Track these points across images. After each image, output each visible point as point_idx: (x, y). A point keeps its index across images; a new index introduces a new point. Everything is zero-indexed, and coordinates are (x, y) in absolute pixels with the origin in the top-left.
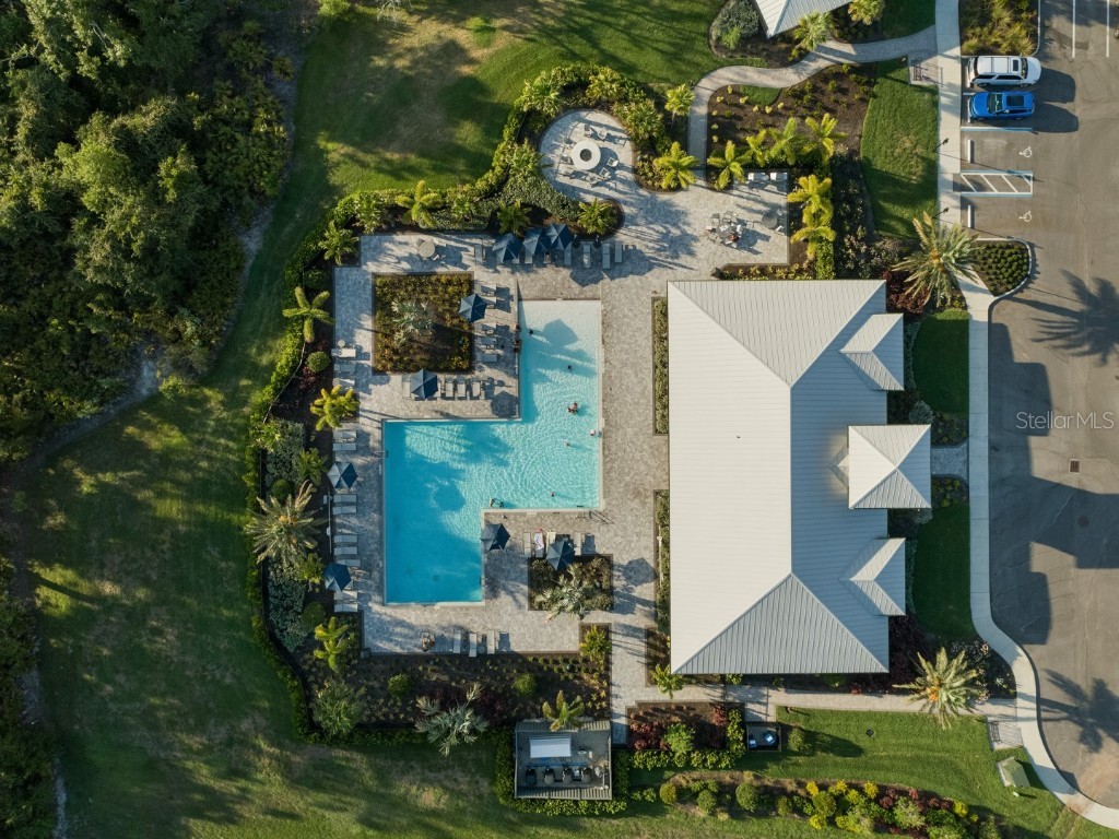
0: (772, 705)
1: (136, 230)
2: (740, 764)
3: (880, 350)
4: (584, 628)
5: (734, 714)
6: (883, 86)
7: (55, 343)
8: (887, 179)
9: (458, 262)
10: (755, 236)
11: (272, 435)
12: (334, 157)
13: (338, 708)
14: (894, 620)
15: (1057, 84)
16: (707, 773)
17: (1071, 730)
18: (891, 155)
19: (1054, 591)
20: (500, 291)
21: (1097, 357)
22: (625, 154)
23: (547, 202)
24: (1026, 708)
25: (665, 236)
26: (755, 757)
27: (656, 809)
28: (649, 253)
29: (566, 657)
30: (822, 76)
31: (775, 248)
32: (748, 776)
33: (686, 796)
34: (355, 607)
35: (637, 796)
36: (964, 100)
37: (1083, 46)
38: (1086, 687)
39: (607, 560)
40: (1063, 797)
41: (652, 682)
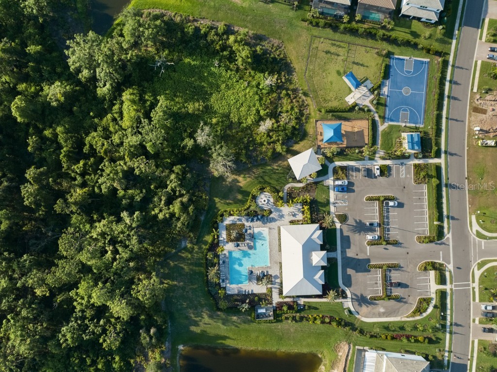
0: (302, 301)
1: (186, 221)
2: (297, 312)
3: (318, 237)
4: (267, 288)
5: (295, 303)
6: (319, 186)
7: (168, 239)
8: (320, 203)
9: (241, 221)
10: (297, 214)
11: (210, 256)
12: (216, 201)
13: (223, 304)
14: (323, 285)
15: (351, 184)
16: (290, 314)
17: (356, 303)
18: (321, 198)
19: (353, 279)
20: (250, 226)
21: (358, 234)
22: (272, 200)
23: (258, 210)
24: (349, 300)
25: (279, 215)
26: (299, 311)
27: (281, 321)
28: (276, 218)
29: (264, 294)
30: (308, 184)
31: (300, 217)
32: (298, 314)
33: (287, 318)
34: (224, 286)
35: (278, 319)
36: (334, 188)
37: (356, 177)
38: (359, 295)
39: (271, 275)
40: (357, 316)
41: (280, 298)
